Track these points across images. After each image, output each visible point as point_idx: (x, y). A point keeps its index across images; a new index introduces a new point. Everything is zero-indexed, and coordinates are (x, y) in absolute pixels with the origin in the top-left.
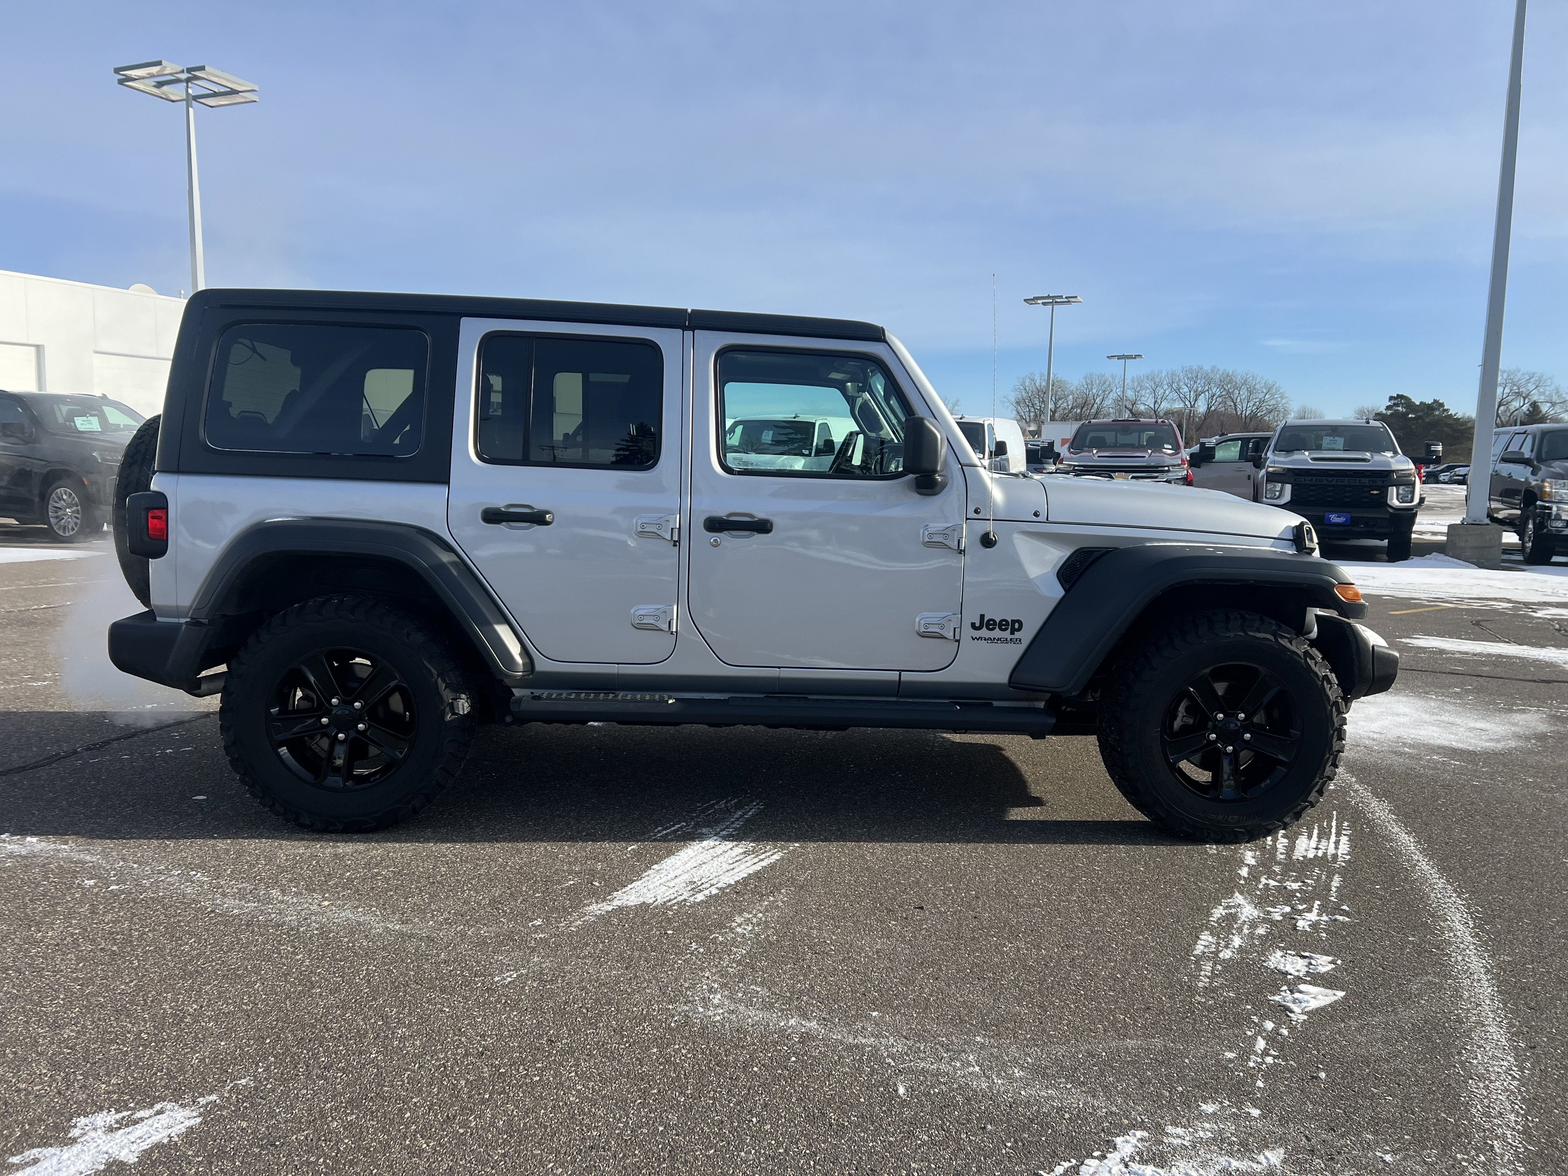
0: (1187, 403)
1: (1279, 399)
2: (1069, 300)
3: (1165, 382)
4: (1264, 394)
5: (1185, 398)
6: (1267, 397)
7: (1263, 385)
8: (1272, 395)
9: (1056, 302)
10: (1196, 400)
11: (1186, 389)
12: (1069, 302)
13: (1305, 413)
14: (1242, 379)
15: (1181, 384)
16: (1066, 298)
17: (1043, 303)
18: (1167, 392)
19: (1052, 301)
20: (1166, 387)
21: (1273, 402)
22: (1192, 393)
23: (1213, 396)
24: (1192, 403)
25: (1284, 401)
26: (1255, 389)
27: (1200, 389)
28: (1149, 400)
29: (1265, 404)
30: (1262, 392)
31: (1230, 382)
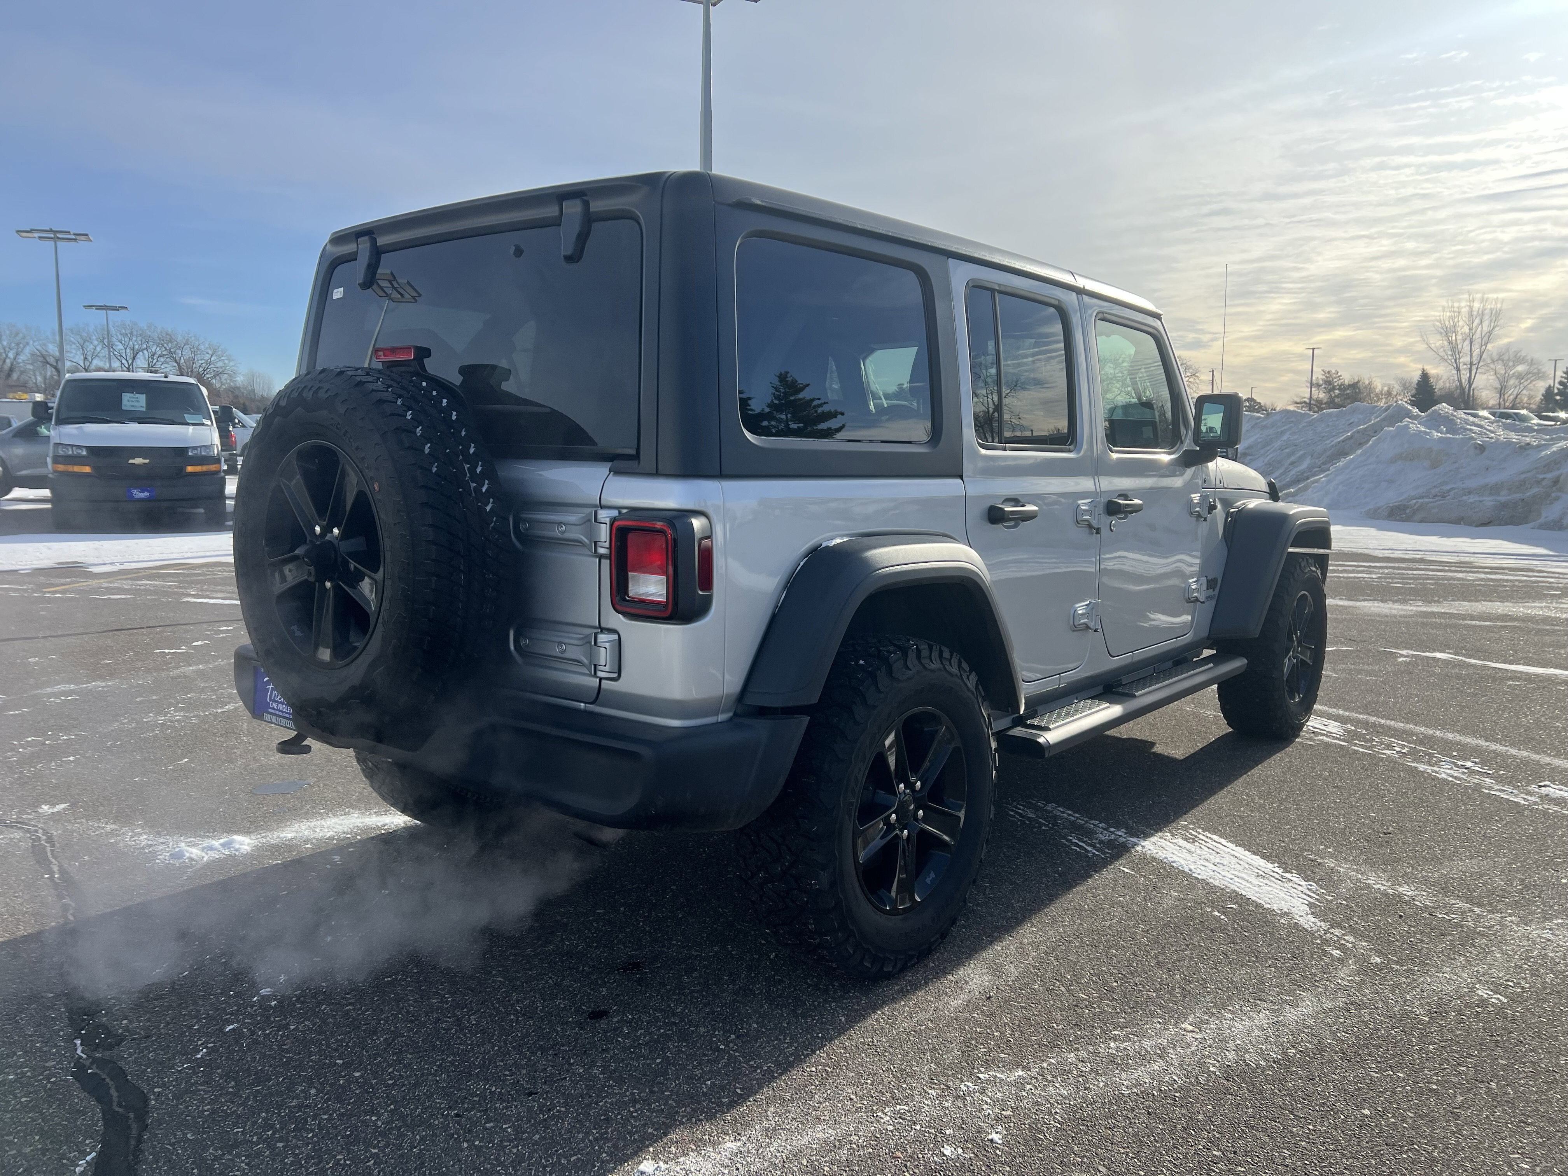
0: (124, 361)
1: (226, 362)
2: (76, 237)
3: (94, 338)
4: (209, 356)
5: (121, 356)
6: (212, 359)
7: (207, 345)
8: (219, 357)
9: (58, 238)
10: (134, 358)
11: (121, 347)
12: (75, 240)
13: (253, 377)
14: (184, 338)
15: (114, 340)
16: (75, 234)
17: (40, 238)
18: (98, 349)
19: (55, 236)
20: (96, 343)
21: (220, 364)
22: (128, 350)
23: (154, 355)
24: (130, 362)
25: (232, 364)
26: (198, 349)
27: (137, 347)
28: (77, 357)
29: (212, 366)
30: (208, 353)
31: (170, 341)
